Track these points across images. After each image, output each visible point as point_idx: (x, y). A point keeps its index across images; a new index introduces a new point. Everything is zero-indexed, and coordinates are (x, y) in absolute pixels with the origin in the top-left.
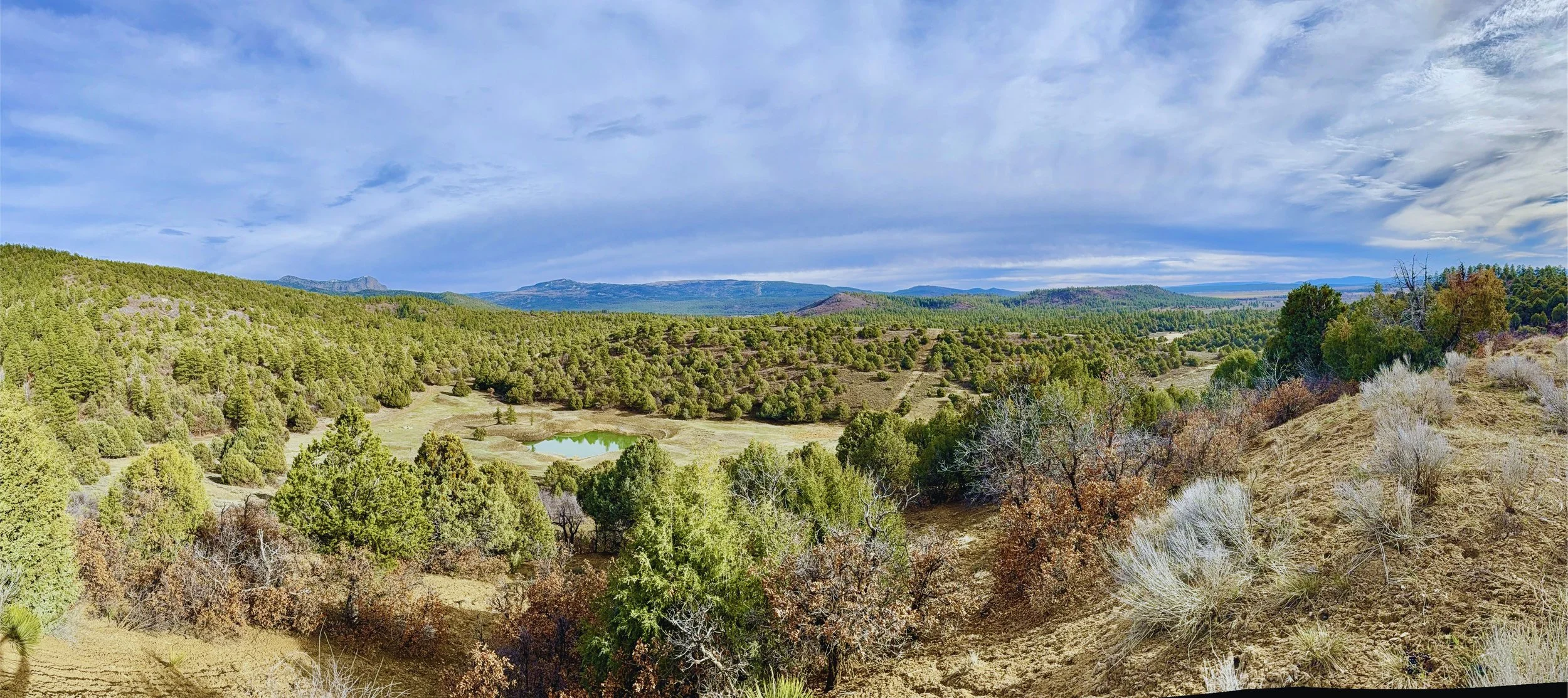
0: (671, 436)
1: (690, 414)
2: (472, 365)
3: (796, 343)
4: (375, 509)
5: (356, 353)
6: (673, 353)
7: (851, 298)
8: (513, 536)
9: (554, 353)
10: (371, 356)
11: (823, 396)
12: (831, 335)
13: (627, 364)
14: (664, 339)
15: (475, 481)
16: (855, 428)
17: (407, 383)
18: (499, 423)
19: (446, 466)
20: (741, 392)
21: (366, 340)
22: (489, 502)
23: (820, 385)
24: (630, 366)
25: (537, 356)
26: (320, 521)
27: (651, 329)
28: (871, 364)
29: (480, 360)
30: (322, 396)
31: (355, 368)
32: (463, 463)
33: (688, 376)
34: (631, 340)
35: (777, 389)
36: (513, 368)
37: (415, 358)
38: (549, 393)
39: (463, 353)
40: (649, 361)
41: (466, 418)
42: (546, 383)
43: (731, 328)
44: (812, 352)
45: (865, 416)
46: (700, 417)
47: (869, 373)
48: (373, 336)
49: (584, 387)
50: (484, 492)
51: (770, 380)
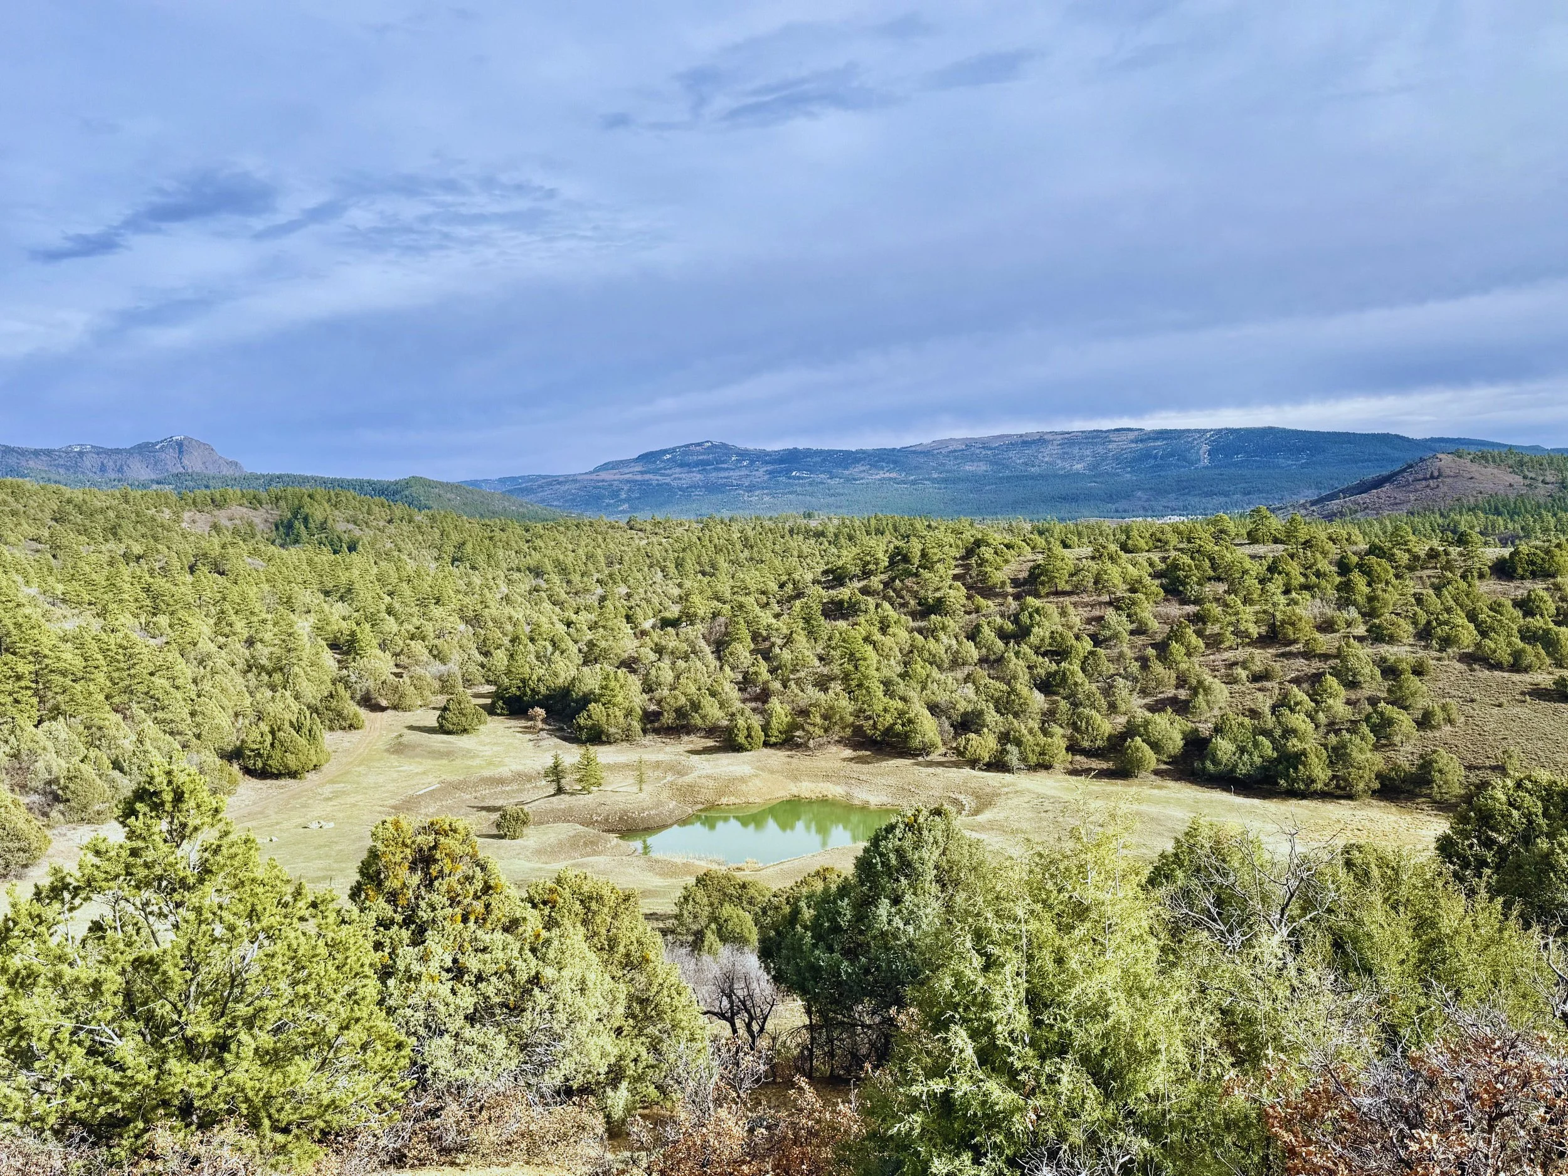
0: (977, 812)
1: (1024, 759)
2: (486, 654)
3: (1306, 587)
4: (249, 1023)
5: (160, 641)
6: (977, 610)
7: (1474, 468)
8: (609, 1048)
9: (690, 618)
10: (206, 646)
11: (1382, 729)
12: (1411, 569)
13: (867, 639)
14: (956, 577)
15: (512, 926)
16: (1486, 818)
17: (314, 710)
18: (560, 791)
19: (435, 898)
20: (1152, 709)
21: (188, 606)
22: (549, 973)
23: (1373, 701)
24: (874, 644)
25: (647, 625)
26: (86, 1086)
27: (924, 555)
28: (1532, 653)
29: (506, 641)
30: (60, 766)
31: (159, 681)
32: (479, 885)
33: (1016, 665)
34: (876, 582)
35: (1249, 704)
36: (590, 656)
37: (334, 646)
38: (680, 712)
39: (462, 627)
40: (920, 631)
41: (475, 785)
42: (673, 688)
43: (1124, 548)
44: (1353, 613)
45: (1519, 785)
46: (1047, 767)
47: (1526, 678)
48: (208, 595)
49: (764, 696)
50: (533, 950)
51: (1231, 680)
